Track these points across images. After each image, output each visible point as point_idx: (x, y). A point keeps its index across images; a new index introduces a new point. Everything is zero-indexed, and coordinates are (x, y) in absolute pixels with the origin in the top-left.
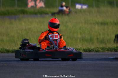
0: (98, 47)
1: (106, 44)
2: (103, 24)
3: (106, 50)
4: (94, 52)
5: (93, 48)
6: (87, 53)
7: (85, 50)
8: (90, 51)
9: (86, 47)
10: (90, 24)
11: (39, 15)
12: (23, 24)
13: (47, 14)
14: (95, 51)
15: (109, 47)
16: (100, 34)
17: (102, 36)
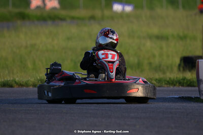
0: (150, 79)
1: (164, 73)
2: (160, 38)
3: (165, 84)
10: (138, 37)
11: (50, 22)
12: (22, 36)
13: (62, 19)
15: (170, 78)
16: (154, 56)
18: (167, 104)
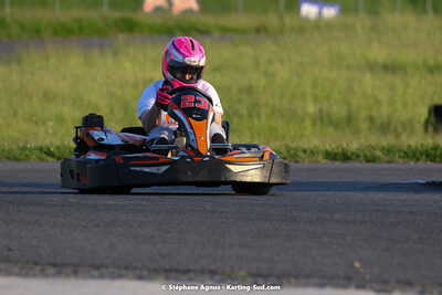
0: (372, 147)
1: (397, 136)
2: (390, 68)
3: (400, 156)
4: (361, 162)
5: (359, 149)
6: (337, 164)
7: (331, 156)
8: (346, 157)
9: (334, 146)
10: (348, 68)
12: (128, 65)
13: (204, 32)
14: (362, 158)
15: (409, 146)
16: (378, 102)
17: (385, 110)
18: (404, 196)
